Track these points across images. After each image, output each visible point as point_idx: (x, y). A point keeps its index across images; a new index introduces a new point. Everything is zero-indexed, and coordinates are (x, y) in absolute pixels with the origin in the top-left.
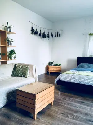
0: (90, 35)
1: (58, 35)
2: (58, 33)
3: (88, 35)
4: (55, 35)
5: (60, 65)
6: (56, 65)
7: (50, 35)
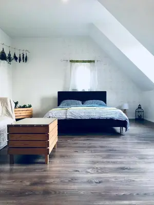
0: (71, 61)
1: (24, 59)
2: (23, 55)
3: (69, 61)
4: (20, 58)
5: (30, 106)
6: (24, 107)
7: (12, 56)
